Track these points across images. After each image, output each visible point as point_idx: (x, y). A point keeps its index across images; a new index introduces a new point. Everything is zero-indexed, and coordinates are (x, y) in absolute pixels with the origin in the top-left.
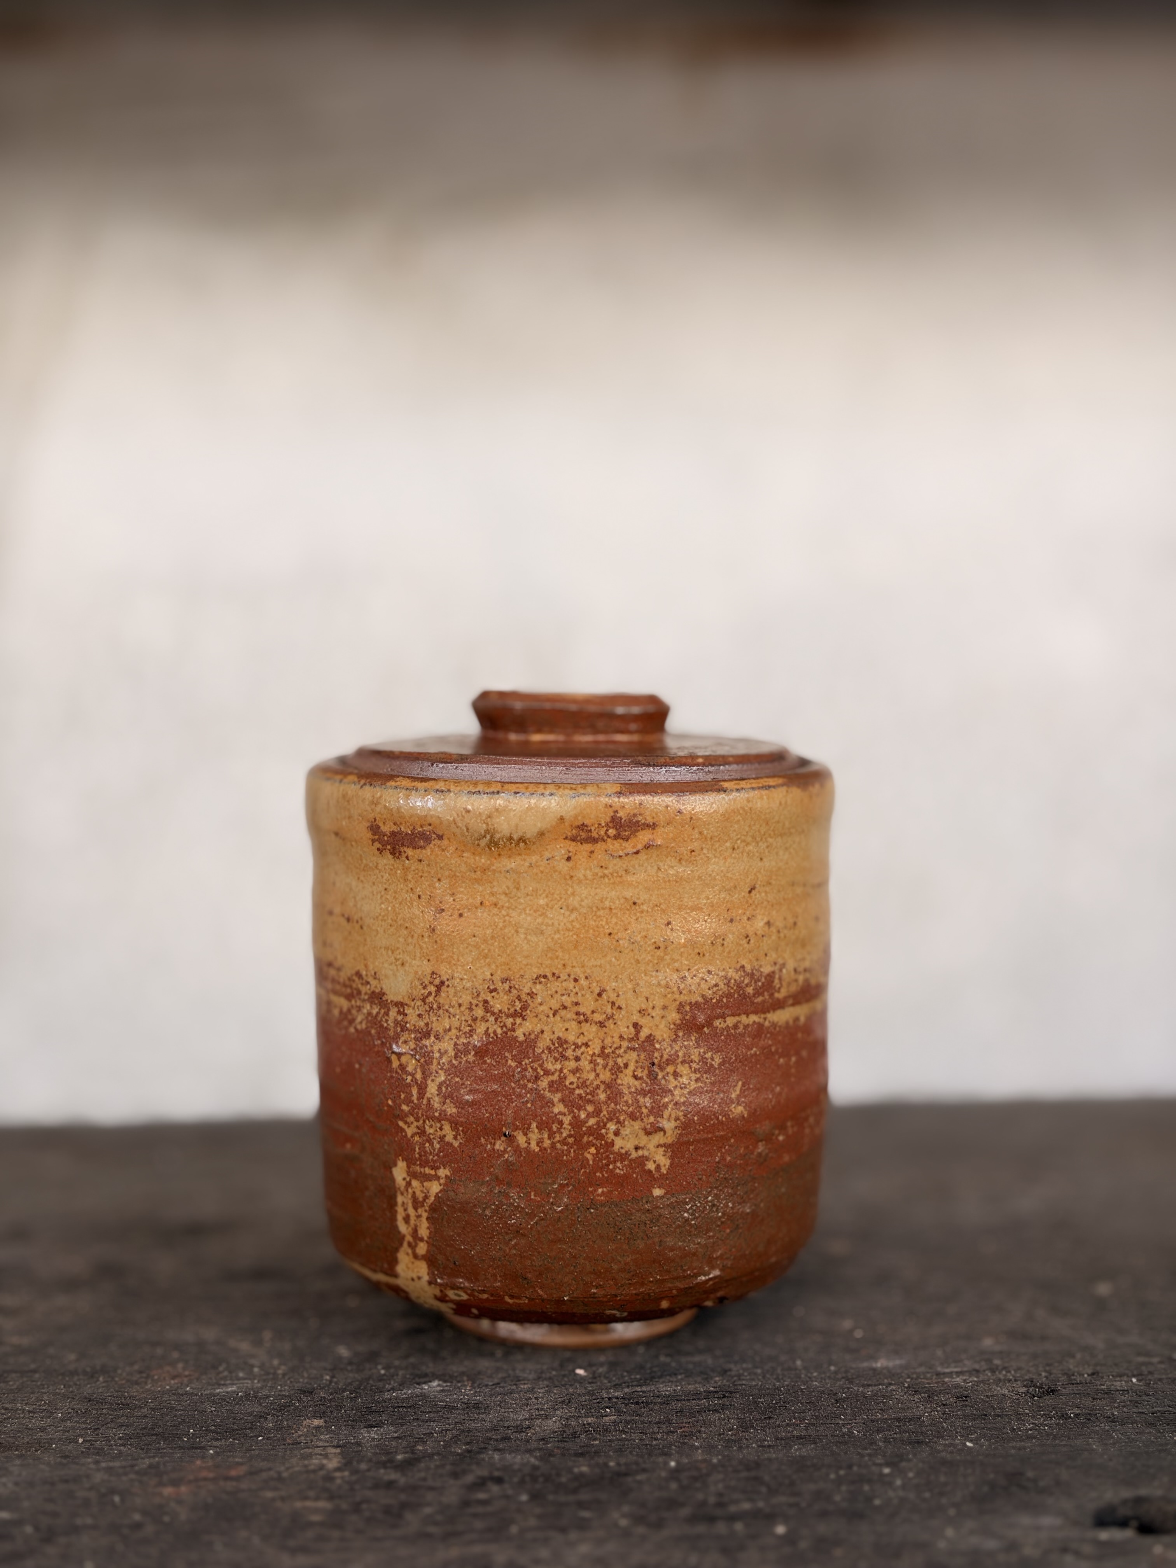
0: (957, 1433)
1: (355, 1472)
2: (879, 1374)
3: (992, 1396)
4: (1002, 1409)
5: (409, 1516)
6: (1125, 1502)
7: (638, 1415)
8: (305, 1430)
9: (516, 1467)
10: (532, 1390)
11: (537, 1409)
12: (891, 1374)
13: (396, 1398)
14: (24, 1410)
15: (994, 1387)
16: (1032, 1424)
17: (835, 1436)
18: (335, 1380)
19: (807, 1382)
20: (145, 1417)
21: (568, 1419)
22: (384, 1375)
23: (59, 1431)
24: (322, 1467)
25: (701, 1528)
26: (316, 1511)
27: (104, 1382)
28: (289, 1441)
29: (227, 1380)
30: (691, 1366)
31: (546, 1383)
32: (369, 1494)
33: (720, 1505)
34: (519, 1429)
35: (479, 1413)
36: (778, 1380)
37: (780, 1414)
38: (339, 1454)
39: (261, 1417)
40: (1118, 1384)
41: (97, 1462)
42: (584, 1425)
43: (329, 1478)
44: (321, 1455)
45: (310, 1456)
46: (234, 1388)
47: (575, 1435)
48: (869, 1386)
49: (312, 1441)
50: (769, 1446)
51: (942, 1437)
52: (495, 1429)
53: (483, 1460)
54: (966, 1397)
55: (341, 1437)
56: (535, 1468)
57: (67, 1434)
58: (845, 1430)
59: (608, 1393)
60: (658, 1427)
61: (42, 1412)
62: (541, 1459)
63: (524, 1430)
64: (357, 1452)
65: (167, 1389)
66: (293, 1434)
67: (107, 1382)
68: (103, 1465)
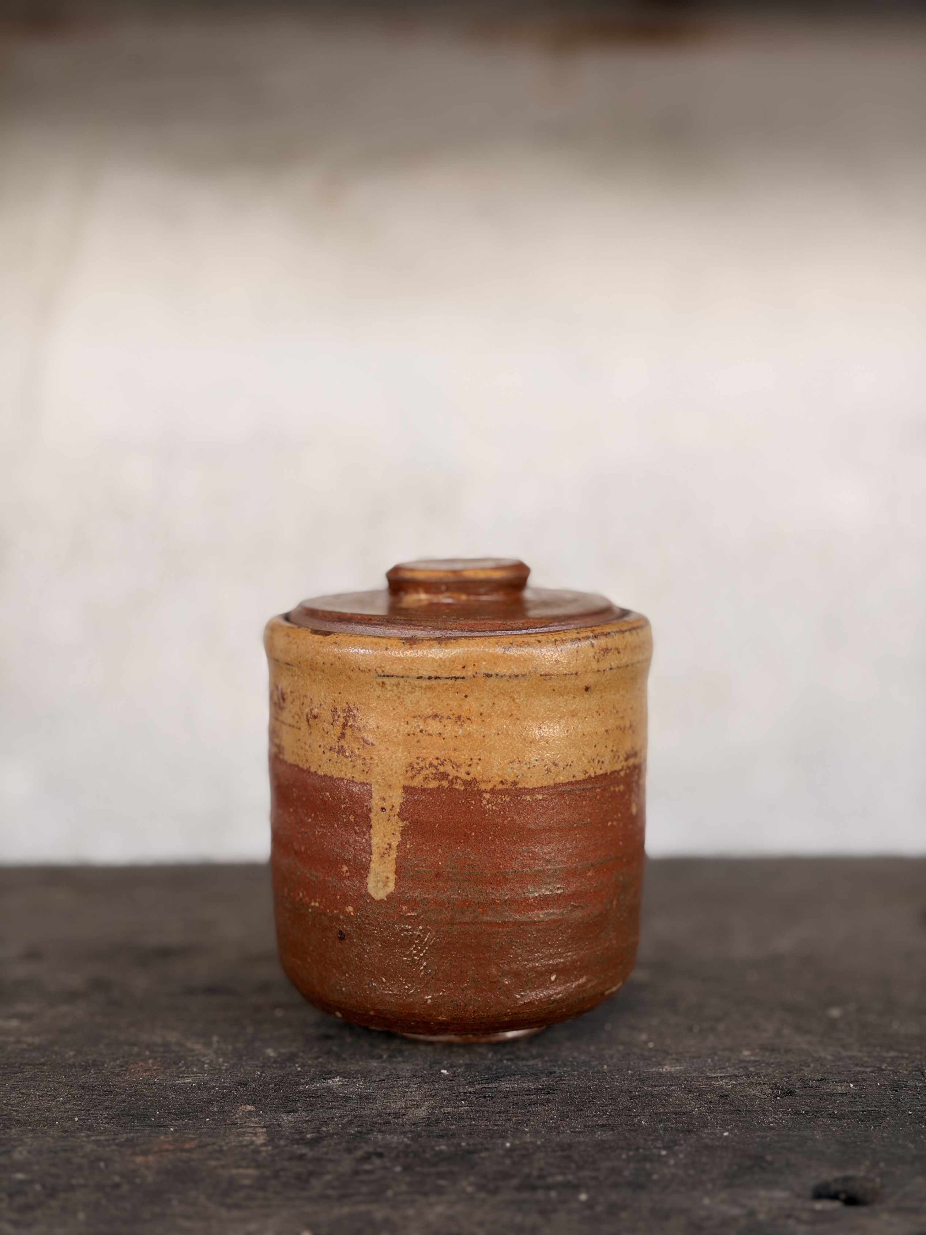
0: (718, 1124)
1: (276, 1147)
2: (664, 1077)
3: (746, 1096)
4: (752, 1106)
5: (314, 1182)
6: (836, 1180)
7: (485, 1106)
8: (241, 1113)
9: (394, 1145)
10: (408, 1086)
11: (411, 1100)
12: (672, 1077)
13: (308, 1090)
14: (35, 1095)
15: (748, 1089)
16: (774, 1118)
17: (628, 1125)
18: (264, 1075)
19: (611, 1082)
20: (124, 1101)
21: (433, 1108)
22: (300, 1071)
23: (61, 1111)
24: (252, 1143)
25: (525, 1195)
26: (247, 1176)
27: (94, 1074)
28: (228, 1122)
29: (185, 1074)
30: (525, 1069)
31: (419, 1080)
32: (286, 1164)
33: (541, 1177)
34: (397, 1115)
35: (368, 1103)
36: (589, 1080)
37: (589, 1107)
38: (265, 1133)
39: (209, 1103)
40: (839, 1088)
41: (88, 1136)
42: (445, 1113)
43: (257, 1152)
44: (252, 1133)
45: (244, 1134)
46: (190, 1080)
47: (437, 1121)
48: (655, 1086)
49: (245, 1122)
50: (579, 1132)
51: (707, 1127)
52: (379, 1115)
53: (370, 1139)
54: (726, 1096)
55: (267, 1120)
56: (407, 1146)
57: (66, 1114)
58: (636, 1121)
59: (464, 1088)
60: (499, 1116)
61: (48, 1097)
62: (412, 1139)
63: (400, 1116)
64: (278, 1131)
65: (141, 1080)
66: (232, 1116)
67: (96, 1073)
68: (93, 1138)
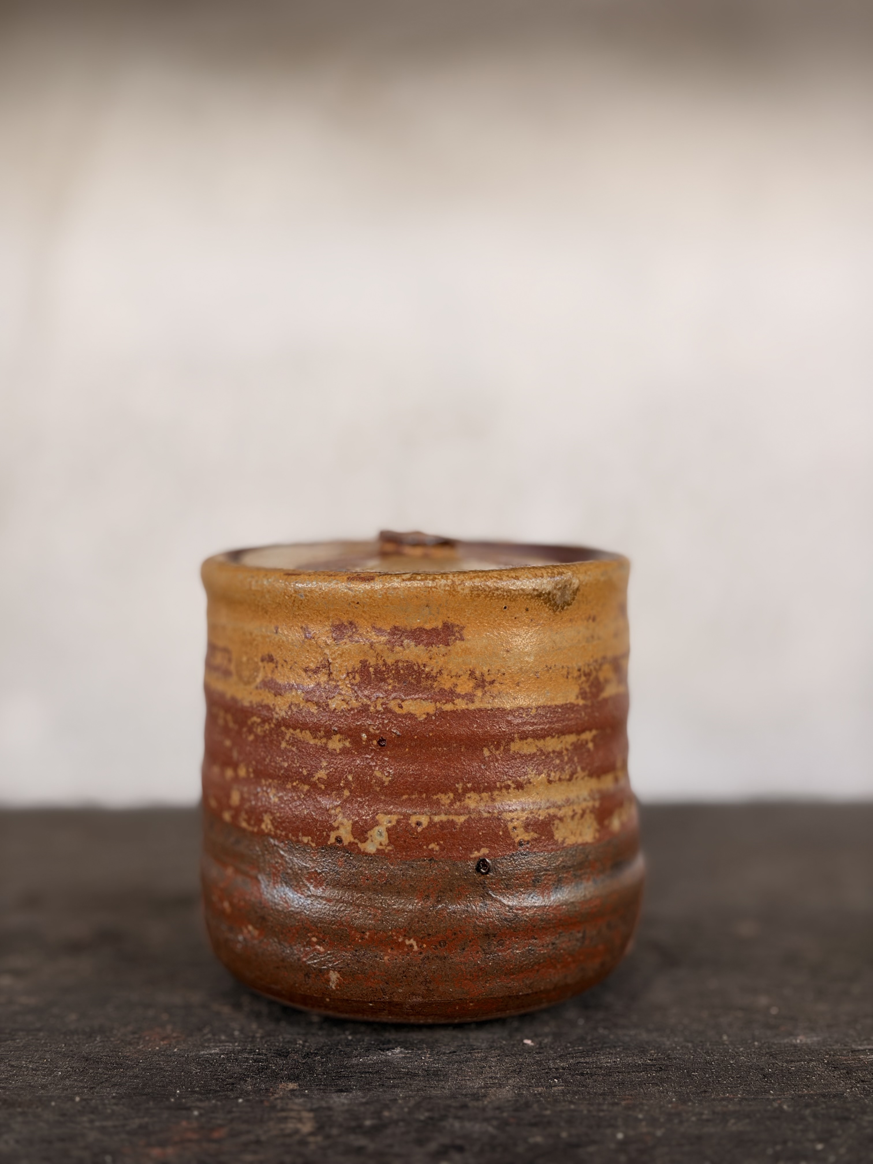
1: (328, 1137)
2: (799, 1050)
7: (583, 1086)
8: (281, 1093)
10: (485, 1059)
11: (491, 1078)
12: (810, 1050)
13: (363, 1064)
14: (28, 1067)
18: (307, 1044)
19: (735, 1056)
20: (137, 1077)
21: (520, 1088)
22: (351, 1040)
23: (59, 1089)
24: (297, 1131)
27: (101, 1042)
28: (266, 1103)
29: (211, 1043)
30: (627, 1039)
31: (498, 1052)
34: (476, 1097)
35: (439, 1080)
36: (707, 1053)
37: (714, 1088)
38: (312, 1118)
42: (535, 1094)
43: (303, 1143)
44: (296, 1121)
45: (285, 1119)
46: (217, 1051)
47: (527, 1105)
48: (792, 1061)
49: (287, 1105)
52: (453, 1096)
53: (445, 1127)
55: (314, 1099)
56: (493, 1137)
57: (65, 1092)
58: (776, 1105)
59: (554, 1063)
61: (44, 1070)
62: (498, 1128)
63: (480, 1097)
64: (328, 1117)
65: (157, 1050)
66: (270, 1096)
67: (103, 1041)
68: (97, 1124)
